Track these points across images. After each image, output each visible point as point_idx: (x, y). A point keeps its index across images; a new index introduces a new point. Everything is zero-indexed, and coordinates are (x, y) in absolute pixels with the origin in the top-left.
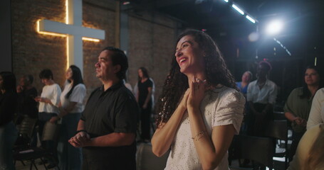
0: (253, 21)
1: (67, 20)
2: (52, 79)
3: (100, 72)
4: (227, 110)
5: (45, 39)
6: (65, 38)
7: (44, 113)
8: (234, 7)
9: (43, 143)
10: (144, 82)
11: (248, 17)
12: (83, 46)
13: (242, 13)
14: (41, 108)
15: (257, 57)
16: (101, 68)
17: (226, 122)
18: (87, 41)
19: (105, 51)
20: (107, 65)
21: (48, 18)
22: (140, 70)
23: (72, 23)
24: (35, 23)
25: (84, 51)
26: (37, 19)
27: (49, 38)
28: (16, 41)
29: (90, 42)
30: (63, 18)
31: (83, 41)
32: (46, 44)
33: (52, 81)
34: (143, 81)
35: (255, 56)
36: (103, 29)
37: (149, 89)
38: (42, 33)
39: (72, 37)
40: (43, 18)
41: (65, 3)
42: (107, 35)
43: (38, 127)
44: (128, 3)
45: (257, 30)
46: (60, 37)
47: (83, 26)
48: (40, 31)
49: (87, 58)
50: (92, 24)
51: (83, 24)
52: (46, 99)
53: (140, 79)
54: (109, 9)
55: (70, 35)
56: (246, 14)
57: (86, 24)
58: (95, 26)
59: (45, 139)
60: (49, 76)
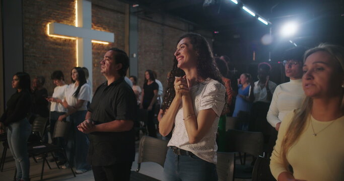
0: (266, 23)
1: (77, 23)
2: (63, 80)
3: (104, 69)
4: (208, 98)
5: (56, 42)
6: (74, 41)
7: (55, 113)
8: (245, 8)
9: (54, 140)
10: (150, 85)
11: (260, 19)
12: (93, 49)
13: (253, 14)
14: (53, 107)
15: (270, 60)
16: (106, 65)
17: (208, 107)
18: (97, 44)
19: (110, 51)
20: (110, 63)
21: (58, 21)
22: (147, 73)
23: (82, 26)
24: (45, 26)
25: (93, 53)
26: (48, 22)
27: (59, 41)
28: (27, 44)
29: (100, 44)
30: (72, 21)
31: (93, 44)
32: (56, 46)
33: (63, 82)
34: (149, 83)
35: (269, 59)
36: (113, 32)
37: (155, 91)
38: (52, 36)
39: (82, 40)
40: (53, 21)
41: (74, 6)
42: (116, 38)
43: (49, 126)
44: (137, 5)
45: (271, 32)
46: (70, 40)
47: (92, 29)
48: (50, 34)
49: (96, 60)
50: (102, 27)
51: (92, 27)
52: (57, 98)
53: (146, 81)
54: (118, 12)
55: (80, 38)
56: (257, 16)
57: (95, 27)
58: (105, 29)
59: (56, 136)
60: (60, 77)
